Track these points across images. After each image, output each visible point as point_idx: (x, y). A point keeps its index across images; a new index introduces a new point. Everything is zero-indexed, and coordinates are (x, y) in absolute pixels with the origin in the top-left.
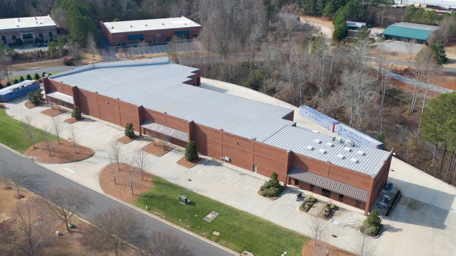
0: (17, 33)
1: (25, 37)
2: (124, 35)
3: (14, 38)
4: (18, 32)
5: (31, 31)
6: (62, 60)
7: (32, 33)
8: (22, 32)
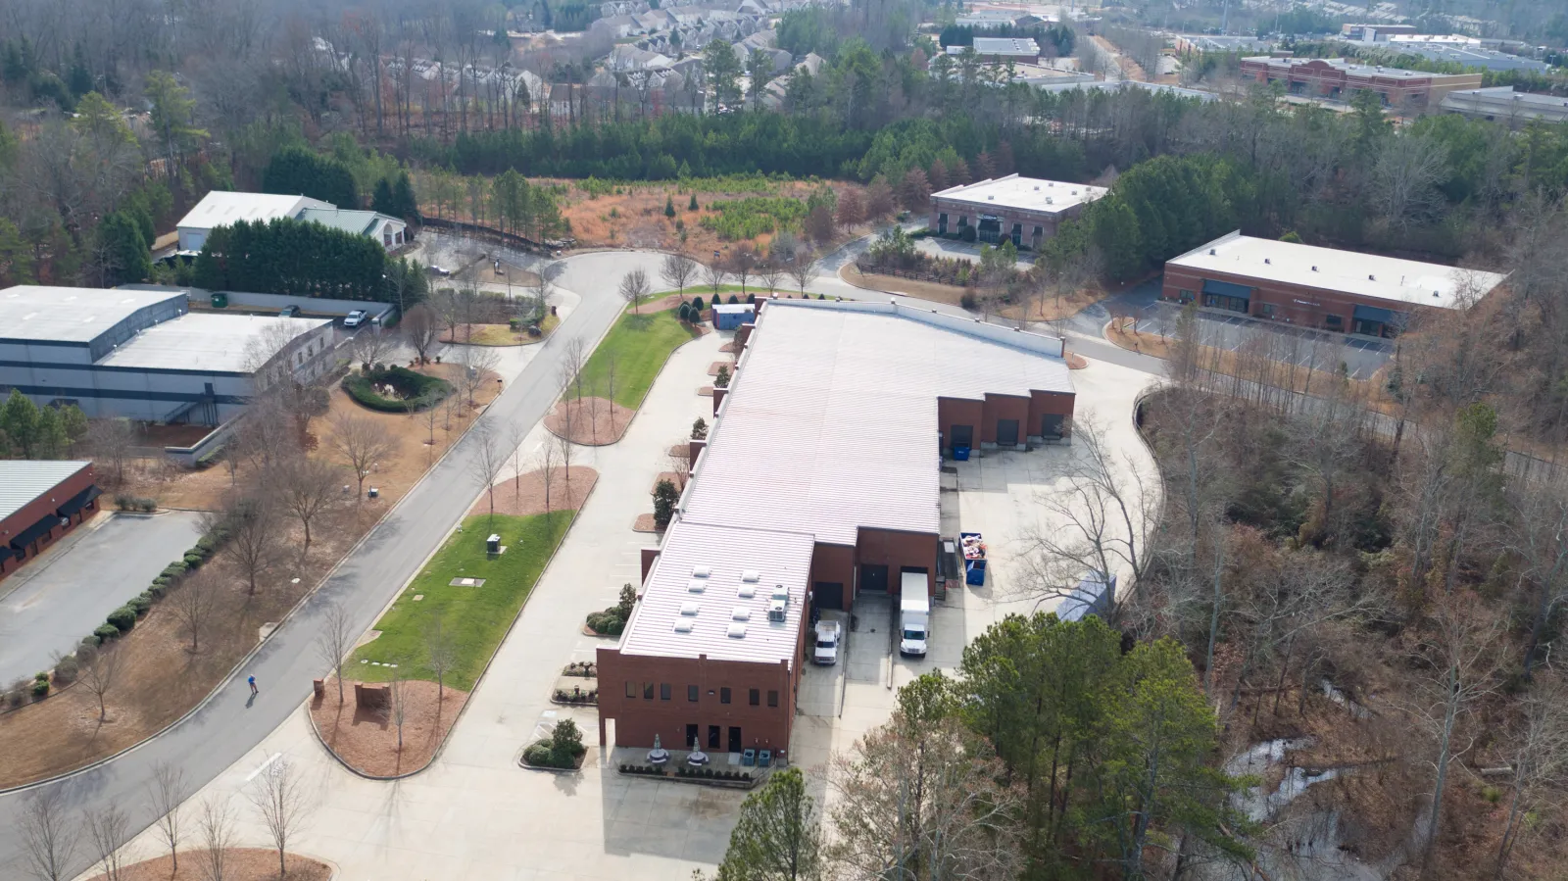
0: (970, 211)
1: (985, 224)
2: (1199, 278)
3: (962, 222)
4: (973, 212)
5: (999, 214)
6: (961, 290)
7: (1000, 219)
8: (981, 212)
